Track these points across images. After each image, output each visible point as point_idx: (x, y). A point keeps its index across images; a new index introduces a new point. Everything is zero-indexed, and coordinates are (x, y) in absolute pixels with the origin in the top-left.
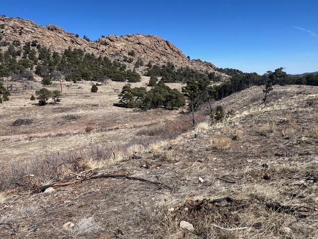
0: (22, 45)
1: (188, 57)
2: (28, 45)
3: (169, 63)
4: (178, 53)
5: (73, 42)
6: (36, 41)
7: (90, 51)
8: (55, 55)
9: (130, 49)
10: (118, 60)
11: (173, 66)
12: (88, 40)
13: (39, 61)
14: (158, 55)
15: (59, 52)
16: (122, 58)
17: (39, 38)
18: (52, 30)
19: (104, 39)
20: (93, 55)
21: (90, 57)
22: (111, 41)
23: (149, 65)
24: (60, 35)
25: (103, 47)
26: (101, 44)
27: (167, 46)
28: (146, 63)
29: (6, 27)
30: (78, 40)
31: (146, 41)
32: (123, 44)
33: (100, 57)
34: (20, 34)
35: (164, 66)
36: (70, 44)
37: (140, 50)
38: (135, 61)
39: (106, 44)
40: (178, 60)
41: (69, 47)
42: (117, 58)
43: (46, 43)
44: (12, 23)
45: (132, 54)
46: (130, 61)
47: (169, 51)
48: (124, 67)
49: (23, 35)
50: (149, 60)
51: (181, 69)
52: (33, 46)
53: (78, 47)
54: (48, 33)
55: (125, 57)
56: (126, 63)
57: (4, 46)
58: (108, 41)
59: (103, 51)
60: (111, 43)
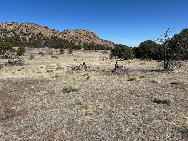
0: (36, 34)
1: (102, 39)
2: (38, 34)
3: (92, 42)
4: (97, 37)
5: (53, 33)
6: (41, 33)
7: (60, 37)
8: (48, 38)
9: (76, 36)
10: (71, 40)
11: (94, 44)
12: (59, 32)
13: (43, 41)
14: (88, 39)
15: (49, 37)
16: (73, 40)
17: (41, 31)
18: (45, 28)
19: (65, 31)
20: (61, 38)
21: (60, 39)
22: (68, 32)
23: (84, 43)
24: (48, 30)
25: (65, 35)
26: (64, 33)
27: (92, 35)
28: (83, 42)
29: (29, 27)
30: (55, 32)
31: (83, 32)
32: (73, 33)
33: (64, 39)
34: (34, 29)
35: (90, 44)
36: (52, 34)
37: (80, 36)
38: (78, 41)
39: (66, 33)
40: (97, 41)
41: (52, 35)
42: (71, 39)
43: (44, 33)
44: (31, 25)
45: (77, 38)
46: (76, 41)
47: (93, 37)
48: (74, 43)
49: (35, 30)
50: (84, 41)
51: (97, 45)
52: (39, 34)
53: (55, 35)
54: (44, 29)
55: (74, 39)
56: (75, 42)
57: (30, 34)
58: (67, 32)
59: (65, 36)
60: (68, 33)
